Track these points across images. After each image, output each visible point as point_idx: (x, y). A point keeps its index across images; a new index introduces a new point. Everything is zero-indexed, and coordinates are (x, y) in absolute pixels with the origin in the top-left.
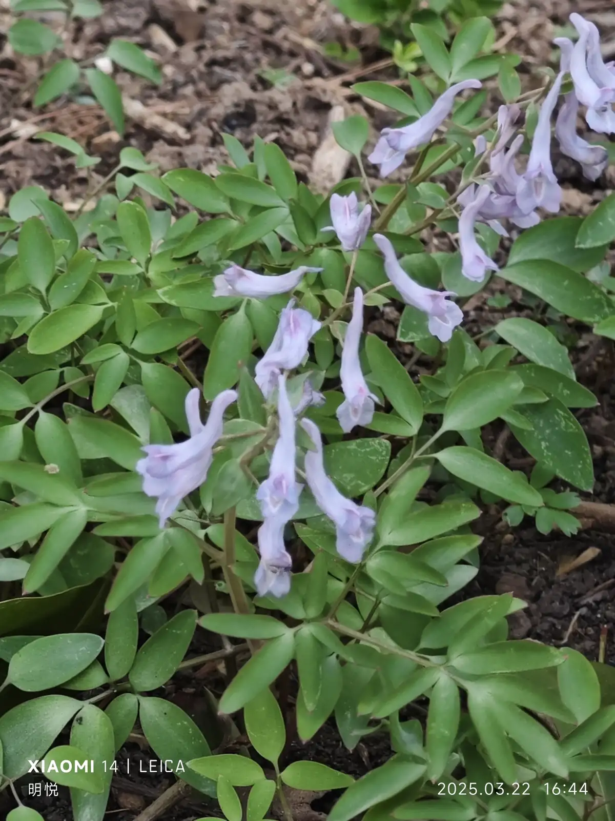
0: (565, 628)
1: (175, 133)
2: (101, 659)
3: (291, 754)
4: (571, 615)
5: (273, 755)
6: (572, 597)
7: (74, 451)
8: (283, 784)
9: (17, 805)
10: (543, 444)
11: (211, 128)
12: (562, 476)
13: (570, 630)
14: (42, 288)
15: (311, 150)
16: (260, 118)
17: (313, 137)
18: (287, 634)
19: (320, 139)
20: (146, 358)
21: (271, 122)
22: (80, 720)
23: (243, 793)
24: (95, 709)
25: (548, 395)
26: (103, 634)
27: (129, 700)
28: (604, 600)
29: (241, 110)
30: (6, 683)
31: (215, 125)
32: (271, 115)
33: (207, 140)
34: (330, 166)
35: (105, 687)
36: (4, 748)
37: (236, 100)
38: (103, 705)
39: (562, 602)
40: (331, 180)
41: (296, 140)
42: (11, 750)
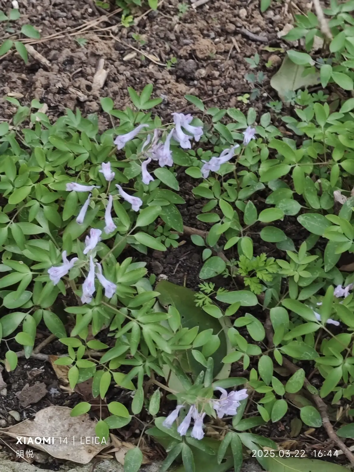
0: (174, 269)
1: (45, 63)
2: (31, 299)
3: (90, 337)
4: (176, 263)
5: (84, 338)
6: (176, 257)
7: (22, 232)
8: (87, 347)
9: (8, 350)
10: (168, 217)
11: (58, 65)
12: (173, 228)
13: (176, 269)
14: (12, 180)
15: (93, 75)
16: (75, 63)
17: (93, 69)
18: (90, 311)
19: (96, 70)
20: (45, 205)
21: (79, 64)
22: (26, 320)
23: (76, 349)
24: (30, 316)
25: (170, 202)
26: (32, 292)
27: (40, 311)
28: (186, 259)
29: (69, 59)
30: (2, 305)
31: (60, 65)
32: (79, 61)
33: (57, 71)
34: (99, 81)
35: (33, 307)
36: (3, 327)
37: (67, 55)
38: (31, 314)
39: (173, 259)
40: (99, 85)
41: (88, 71)
42: (5, 328)
